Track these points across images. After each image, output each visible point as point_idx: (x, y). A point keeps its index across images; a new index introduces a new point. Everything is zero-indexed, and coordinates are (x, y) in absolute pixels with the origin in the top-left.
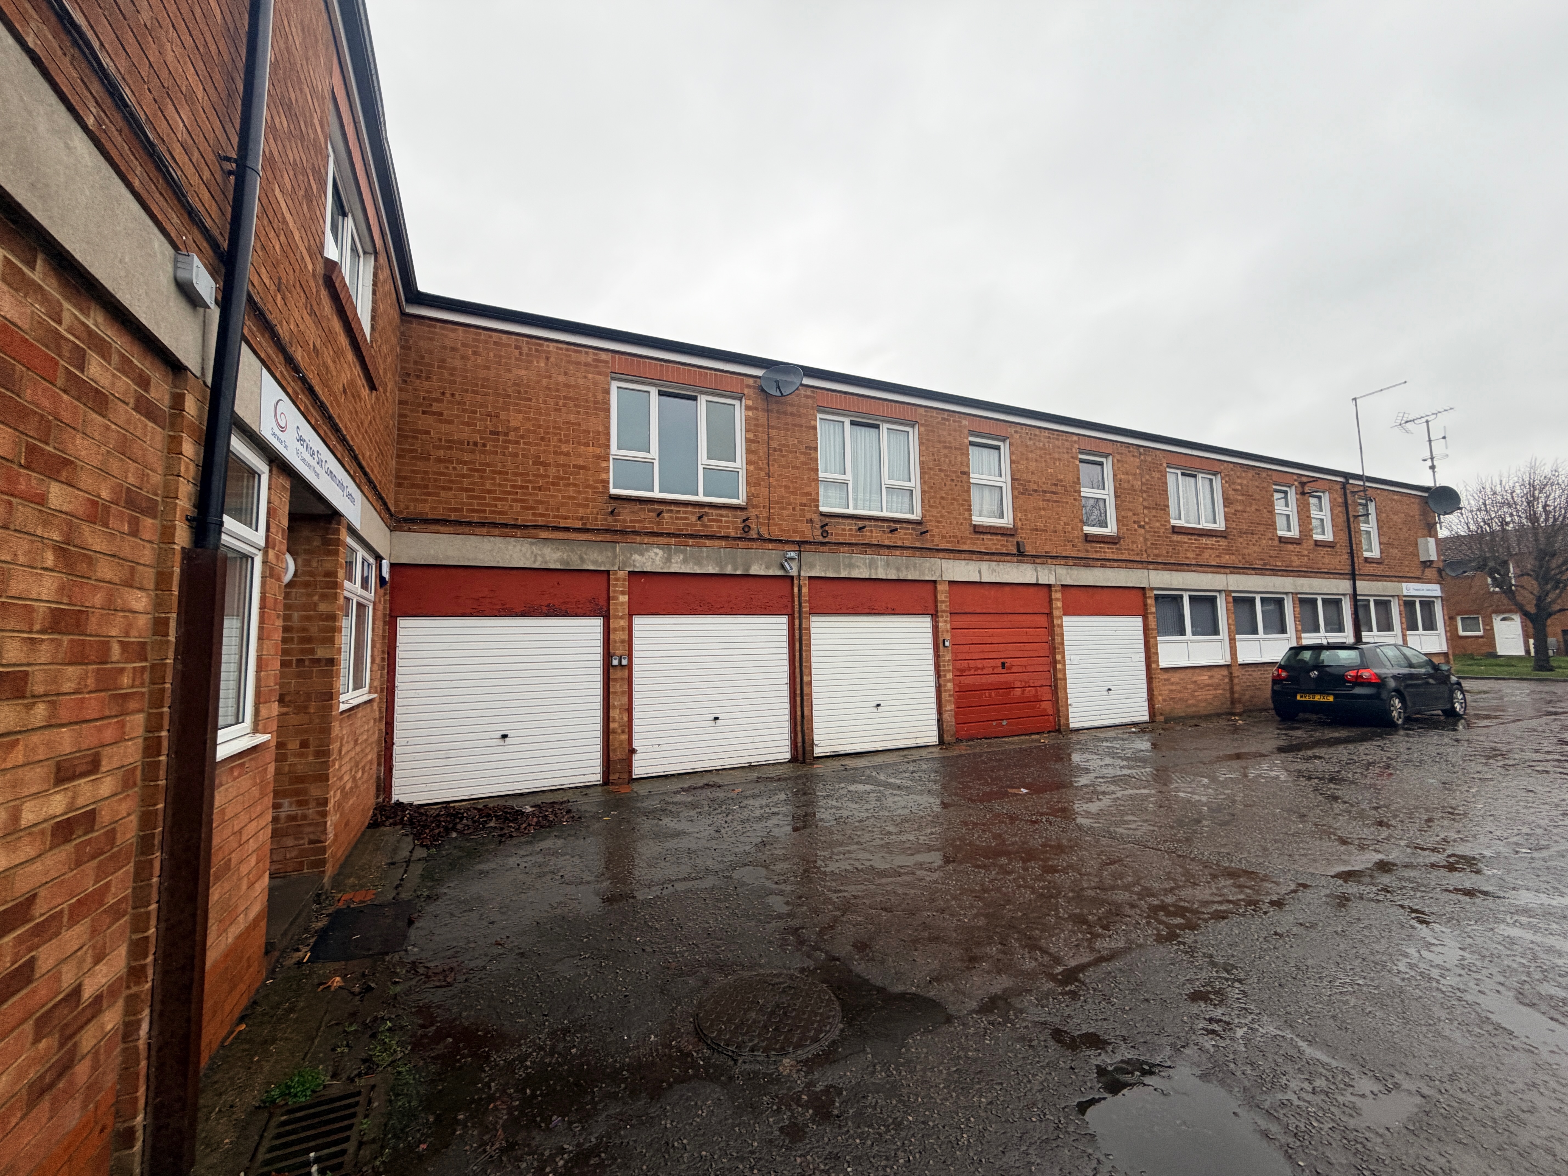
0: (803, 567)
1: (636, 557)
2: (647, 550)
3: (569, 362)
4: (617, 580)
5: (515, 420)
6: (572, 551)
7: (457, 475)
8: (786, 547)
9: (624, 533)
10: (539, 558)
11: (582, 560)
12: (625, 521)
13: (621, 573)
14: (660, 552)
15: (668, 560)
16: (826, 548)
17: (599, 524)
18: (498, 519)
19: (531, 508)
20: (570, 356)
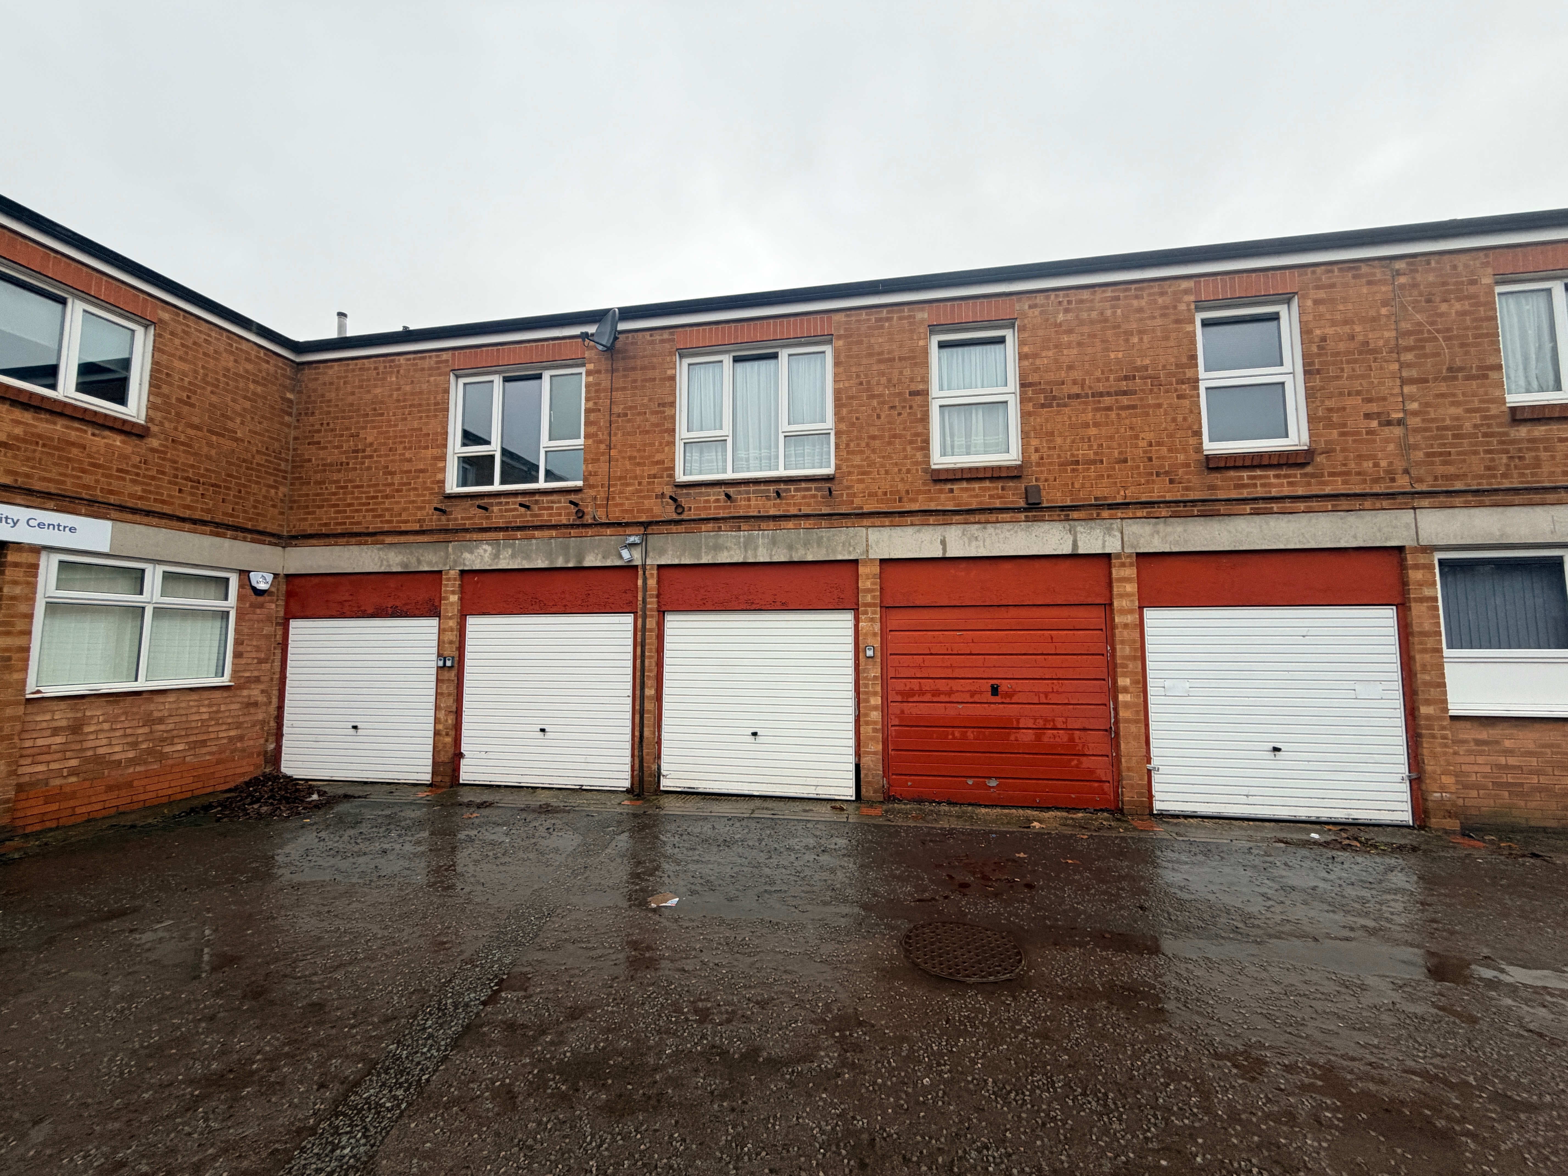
0: (651, 554)
1: (467, 555)
2: (477, 547)
3: (415, 370)
4: (448, 579)
5: (370, 435)
6: (412, 553)
7: (329, 494)
8: (629, 531)
9: (456, 531)
10: (385, 563)
11: (419, 562)
12: (456, 519)
13: (452, 572)
14: (489, 548)
15: (496, 556)
16: (681, 528)
17: (434, 525)
18: (356, 529)
19: (380, 516)
20: (416, 364)
